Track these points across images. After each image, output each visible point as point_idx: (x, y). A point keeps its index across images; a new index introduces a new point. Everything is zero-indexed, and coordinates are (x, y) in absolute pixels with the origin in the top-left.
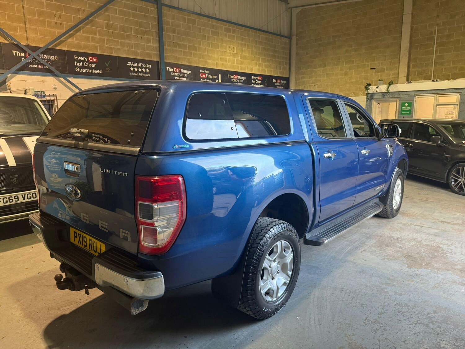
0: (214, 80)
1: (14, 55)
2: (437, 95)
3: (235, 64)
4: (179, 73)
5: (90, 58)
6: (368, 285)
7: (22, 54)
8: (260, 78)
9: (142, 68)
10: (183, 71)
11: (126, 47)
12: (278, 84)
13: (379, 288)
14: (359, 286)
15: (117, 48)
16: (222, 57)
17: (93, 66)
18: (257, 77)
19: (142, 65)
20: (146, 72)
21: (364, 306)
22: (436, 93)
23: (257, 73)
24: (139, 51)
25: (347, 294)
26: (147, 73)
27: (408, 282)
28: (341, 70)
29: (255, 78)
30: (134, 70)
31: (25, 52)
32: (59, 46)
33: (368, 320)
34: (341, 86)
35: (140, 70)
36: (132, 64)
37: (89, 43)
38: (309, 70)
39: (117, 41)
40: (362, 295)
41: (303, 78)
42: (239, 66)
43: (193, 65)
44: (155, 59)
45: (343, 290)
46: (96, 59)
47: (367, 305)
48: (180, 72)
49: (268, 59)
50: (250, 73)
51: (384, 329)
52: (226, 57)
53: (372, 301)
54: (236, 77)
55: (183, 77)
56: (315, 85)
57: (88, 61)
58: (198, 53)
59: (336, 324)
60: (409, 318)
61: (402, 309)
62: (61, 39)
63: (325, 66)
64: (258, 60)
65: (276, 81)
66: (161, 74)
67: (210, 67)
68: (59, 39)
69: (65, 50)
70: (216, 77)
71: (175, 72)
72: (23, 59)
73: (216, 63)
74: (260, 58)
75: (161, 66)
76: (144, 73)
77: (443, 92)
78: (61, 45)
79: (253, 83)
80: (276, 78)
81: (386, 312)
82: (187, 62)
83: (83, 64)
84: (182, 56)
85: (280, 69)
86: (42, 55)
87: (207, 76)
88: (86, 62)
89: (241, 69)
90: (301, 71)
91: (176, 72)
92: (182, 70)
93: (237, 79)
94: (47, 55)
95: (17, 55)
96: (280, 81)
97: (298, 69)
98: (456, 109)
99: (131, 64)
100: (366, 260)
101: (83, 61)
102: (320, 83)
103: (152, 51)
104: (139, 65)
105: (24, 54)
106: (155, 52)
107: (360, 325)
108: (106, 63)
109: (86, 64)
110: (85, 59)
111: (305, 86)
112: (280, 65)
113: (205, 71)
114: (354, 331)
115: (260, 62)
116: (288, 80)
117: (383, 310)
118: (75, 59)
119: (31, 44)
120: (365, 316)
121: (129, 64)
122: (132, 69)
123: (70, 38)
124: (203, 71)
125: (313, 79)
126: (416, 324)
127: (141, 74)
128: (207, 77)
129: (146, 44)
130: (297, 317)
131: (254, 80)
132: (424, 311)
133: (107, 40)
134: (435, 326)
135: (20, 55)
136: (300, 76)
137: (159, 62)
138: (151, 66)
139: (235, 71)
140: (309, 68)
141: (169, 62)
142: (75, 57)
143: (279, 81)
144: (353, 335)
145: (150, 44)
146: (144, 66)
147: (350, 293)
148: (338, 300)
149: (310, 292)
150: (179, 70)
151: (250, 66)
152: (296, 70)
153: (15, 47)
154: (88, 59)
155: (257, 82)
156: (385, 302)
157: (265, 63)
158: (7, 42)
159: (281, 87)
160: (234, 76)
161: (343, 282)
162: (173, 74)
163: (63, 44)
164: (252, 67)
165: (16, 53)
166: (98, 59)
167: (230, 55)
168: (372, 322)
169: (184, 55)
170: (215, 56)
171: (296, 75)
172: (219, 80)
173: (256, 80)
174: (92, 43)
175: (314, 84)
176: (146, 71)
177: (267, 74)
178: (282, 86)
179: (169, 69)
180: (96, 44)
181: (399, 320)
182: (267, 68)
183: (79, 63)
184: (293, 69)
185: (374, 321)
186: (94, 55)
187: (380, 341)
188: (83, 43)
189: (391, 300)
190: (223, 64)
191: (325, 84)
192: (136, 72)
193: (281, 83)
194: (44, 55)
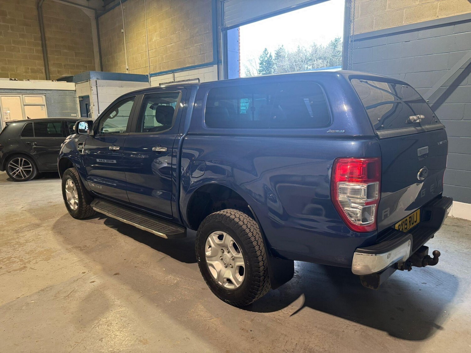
2: (22, 95)
22: (21, 93)
77: (29, 93)
98: (44, 109)
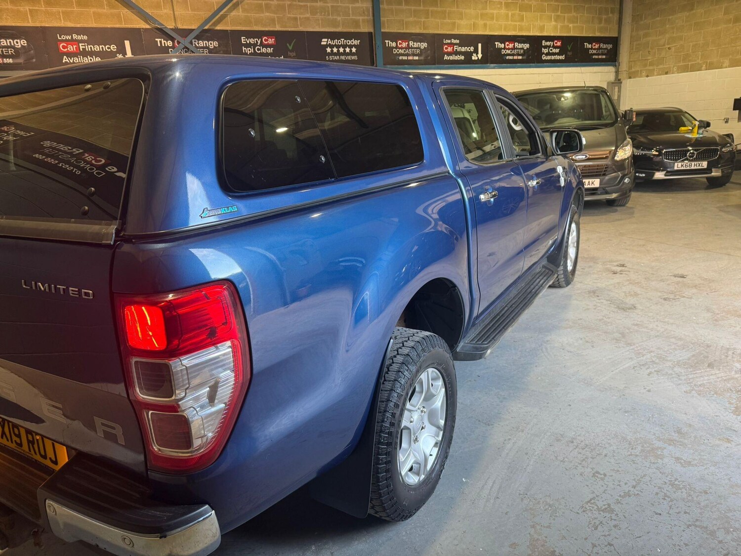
0: (468, 55)
1: (159, 45)
3: (510, 23)
4: (406, 48)
5: (265, 39)
6: (629, 438)
7: (170, 43)
8: (559, 44)
9: (344, 46)
10: (413, 45)
11: (319, 14)
12: (595, 52)
13: (648, 447)
14: (608, 437)
15: (305, 18)
16: (484, 11)
17: (270, 50)
18: (553, 41)
19: (345, 41)
20: (351, 53)
21: (599, 476)
23: (552, 35)
24: (339, 18)
25: (577, 449)
26: (353, 54)
27: (718, 442)
28: (727, 12)
29: (548, 43)
30: (332, 51)
31: (173, 39)
32: (219, 25)
33: (592, 504)
34: (723, 46)
35: (341, 50)
36: (330, 42)
37: (262, 15)
38: (658, 19)
39: (305, 6)
40: (606, 456)
41: (646, 35)
42: (516, 25)
43: (431, 31)
44: (366, 28)
45: (572, 442)
46: (273, 40)
47: (605, 475)
48: (408, 47)
49: (575, 7)
50: (538, 35)
51: (615, 526)
52: (491, 11)
53: (620, 469)
54: (511, 46)
55: (414, 55)
56: (669, 48)
57: (262, 44)
58: (439, 9)
59: (526, 501)
60: (679, 513)
61: (675, 492)
62: (221, 13)
63: (692, 9)
64: (555, 10)
65: (590, 46)
66: (376, 54)
67: (461, 33)
68: (218, 14)
69: (227, 30)
70: (472, 49)
71: (400, 48)
72: (171, 51)
73: (474, 24)
74: (559, 5)
75: (375, 41)
76: (347, 54)
78: (222, 23)
79: (544, 53)
80: (591, 40)
81: (638, 494)
82: (420, 29)
83: (254, 50)
84: (411, 19)
85: (600, 22)
86: (195, 41)
87: (455, 48)
88: (259, 46)
89: (521, 29)
90: (642, 22)
91: (402, 48)
92: (411, 43)
93: (512, 49)
94: (203, 40)
95: (163, 45)
96: (600, 46)
97: (636, 18)
99: (327, 42)
100: (649, 391)
101: (255, 45)
102: (682, 43)
103: (361, 15)
104: (340, 42)
105: (171, 43)
106: (366, 18)
107: (571, 510)
108: (288, 44)
109: (259, 49)
110: (256, 41)
111: (649, 52)
112: (599, 14)
113: (453, 41)
114: (554, 519)
115: (559, 13)
116: (615, 42)
117: (632, 489)
118: (243, 42)
119: (180, 26)
120: (591, 496)
121: (324, 42)
122: (329, 50)
123: (234, 9)
124: (449, 41)
125: (667, 36)
126: (689, 526)
127: (343, 58)
128: (456, 50)
129: (351, 6)
130: (464, 479)
131: (546, 47)
132: (721, 504)
133: (290, 6)
134: (729, 537)
135: (166, 45)
136: (641, 33)
137: (372, 33)
138: (359, 41)
139: (509, 34)
140: (658, 16)
141: (389, 32)
142: (243, 40)
143: (597, 46)
144: (549, 527)
145: (357, 5)
146: (348, 42)
147: (583, 449)
148: (554, 458)
149: (510, 437)
150: (407, 43)
151: (539, 23)
152: (633, 21)
153: (159, 33)
154: (261, 41)
155: (551, 50)
156: (645, 476)
157: (569, 15)
158: (148, 27)
159: (600, 57)
160: (507, 43)
161: (582, 428)
162: (396, 51)
163: (224, 21)
164: (541, 24)
165: (161, 42)
166: (275, 39)
167: (499, 6)
168: (598, 508)
169: (415, 16)
170: (471, 12)
171: (632, 31)
172: (477, 54)
173: (549, 47)
174: (267, 14)
175: (669, 46)
176: (351, 51)
177: (572, 34)
178: (602, 54)
179: (390, 43)
180: (271, 15)
181: (657, 514)
182: (573, 22)
183: (248, 49)
184: (627, 19)
185: (604, 507)
186: (270, 34)
187: (595, 546)
188: (253, 15)
189: (660, 472)
190: (485, 25)
191: (691, 44)
192: (335, 54)
193: (602, 49)
194: (198, 41)
